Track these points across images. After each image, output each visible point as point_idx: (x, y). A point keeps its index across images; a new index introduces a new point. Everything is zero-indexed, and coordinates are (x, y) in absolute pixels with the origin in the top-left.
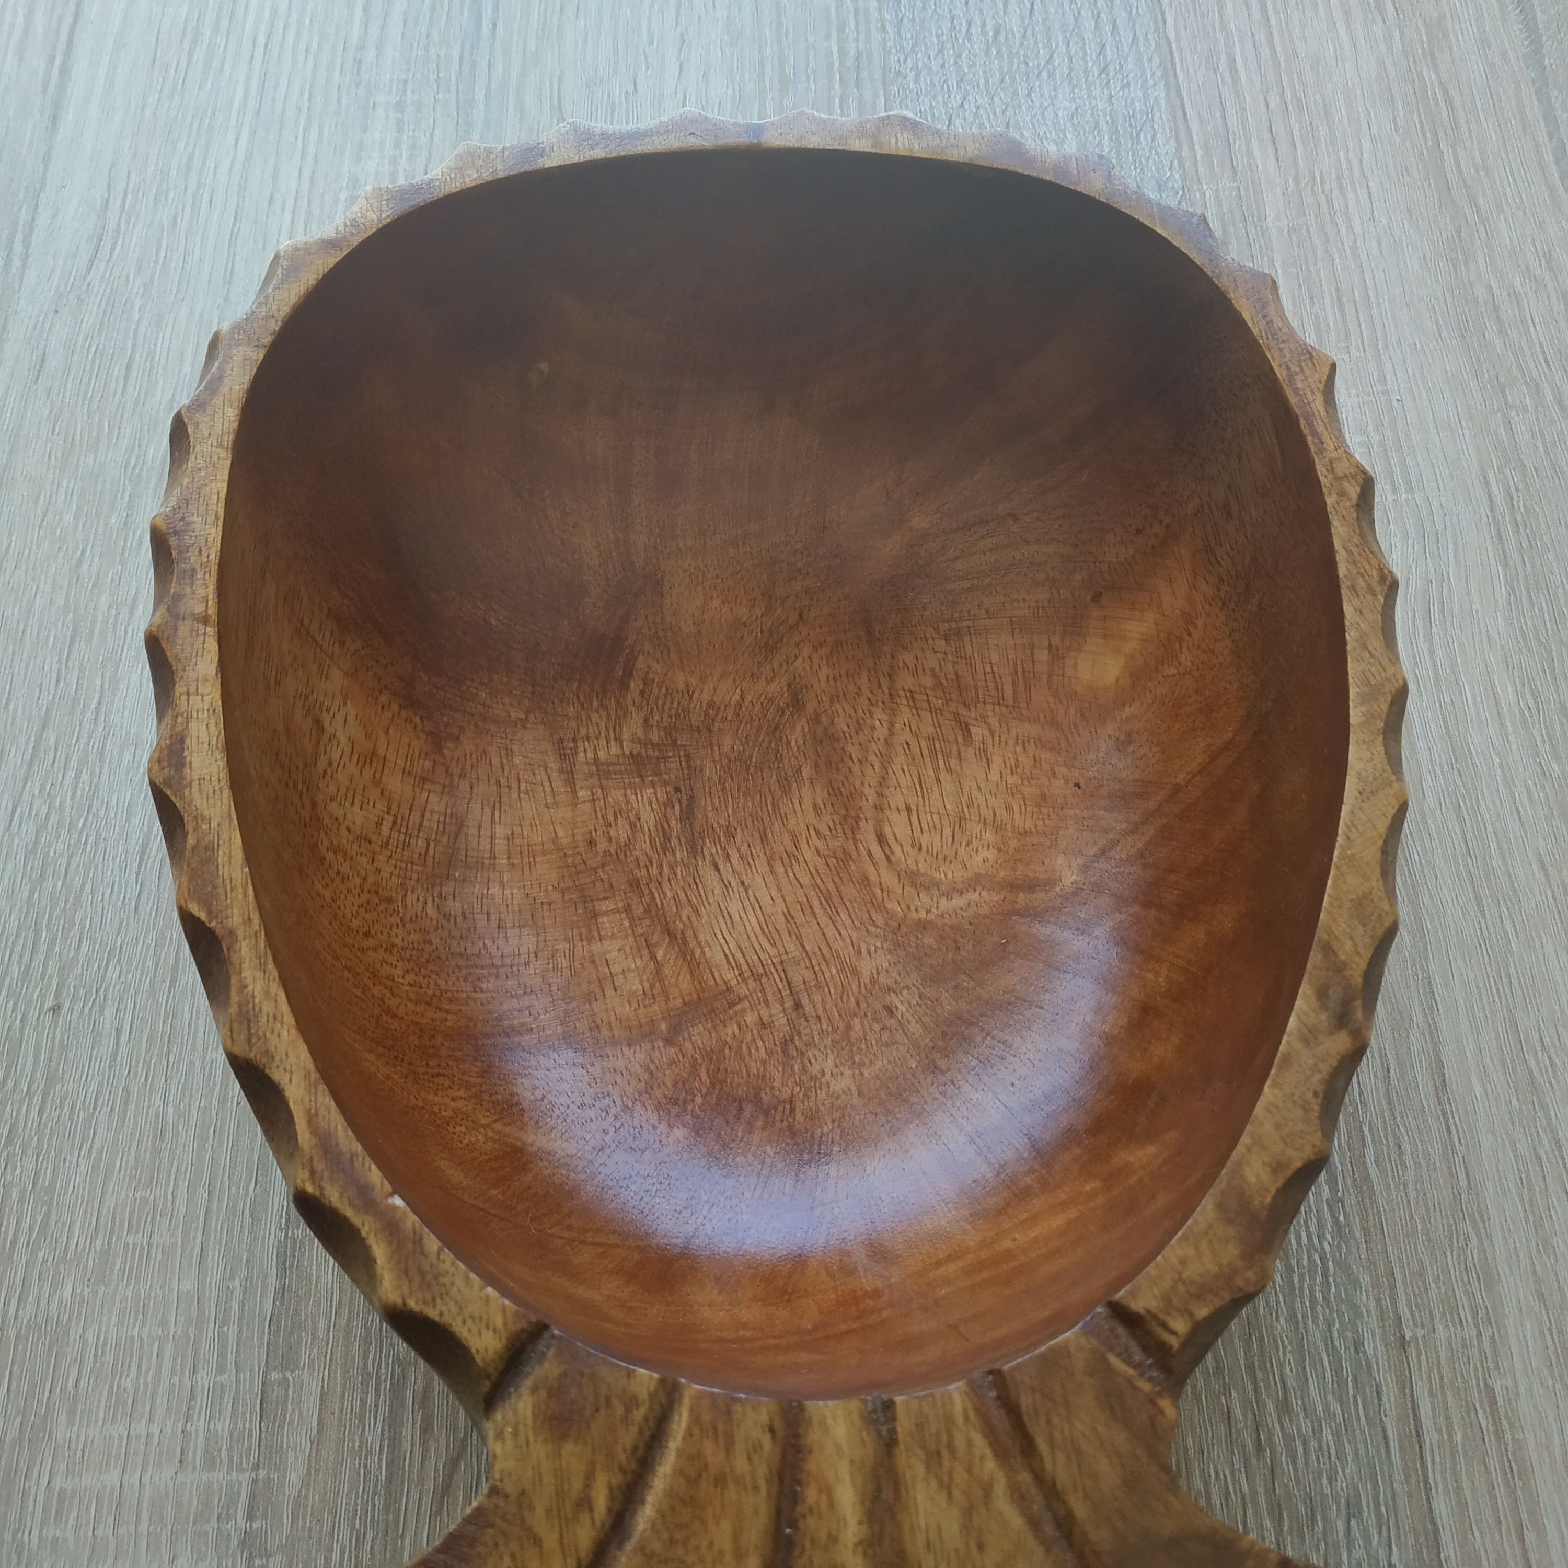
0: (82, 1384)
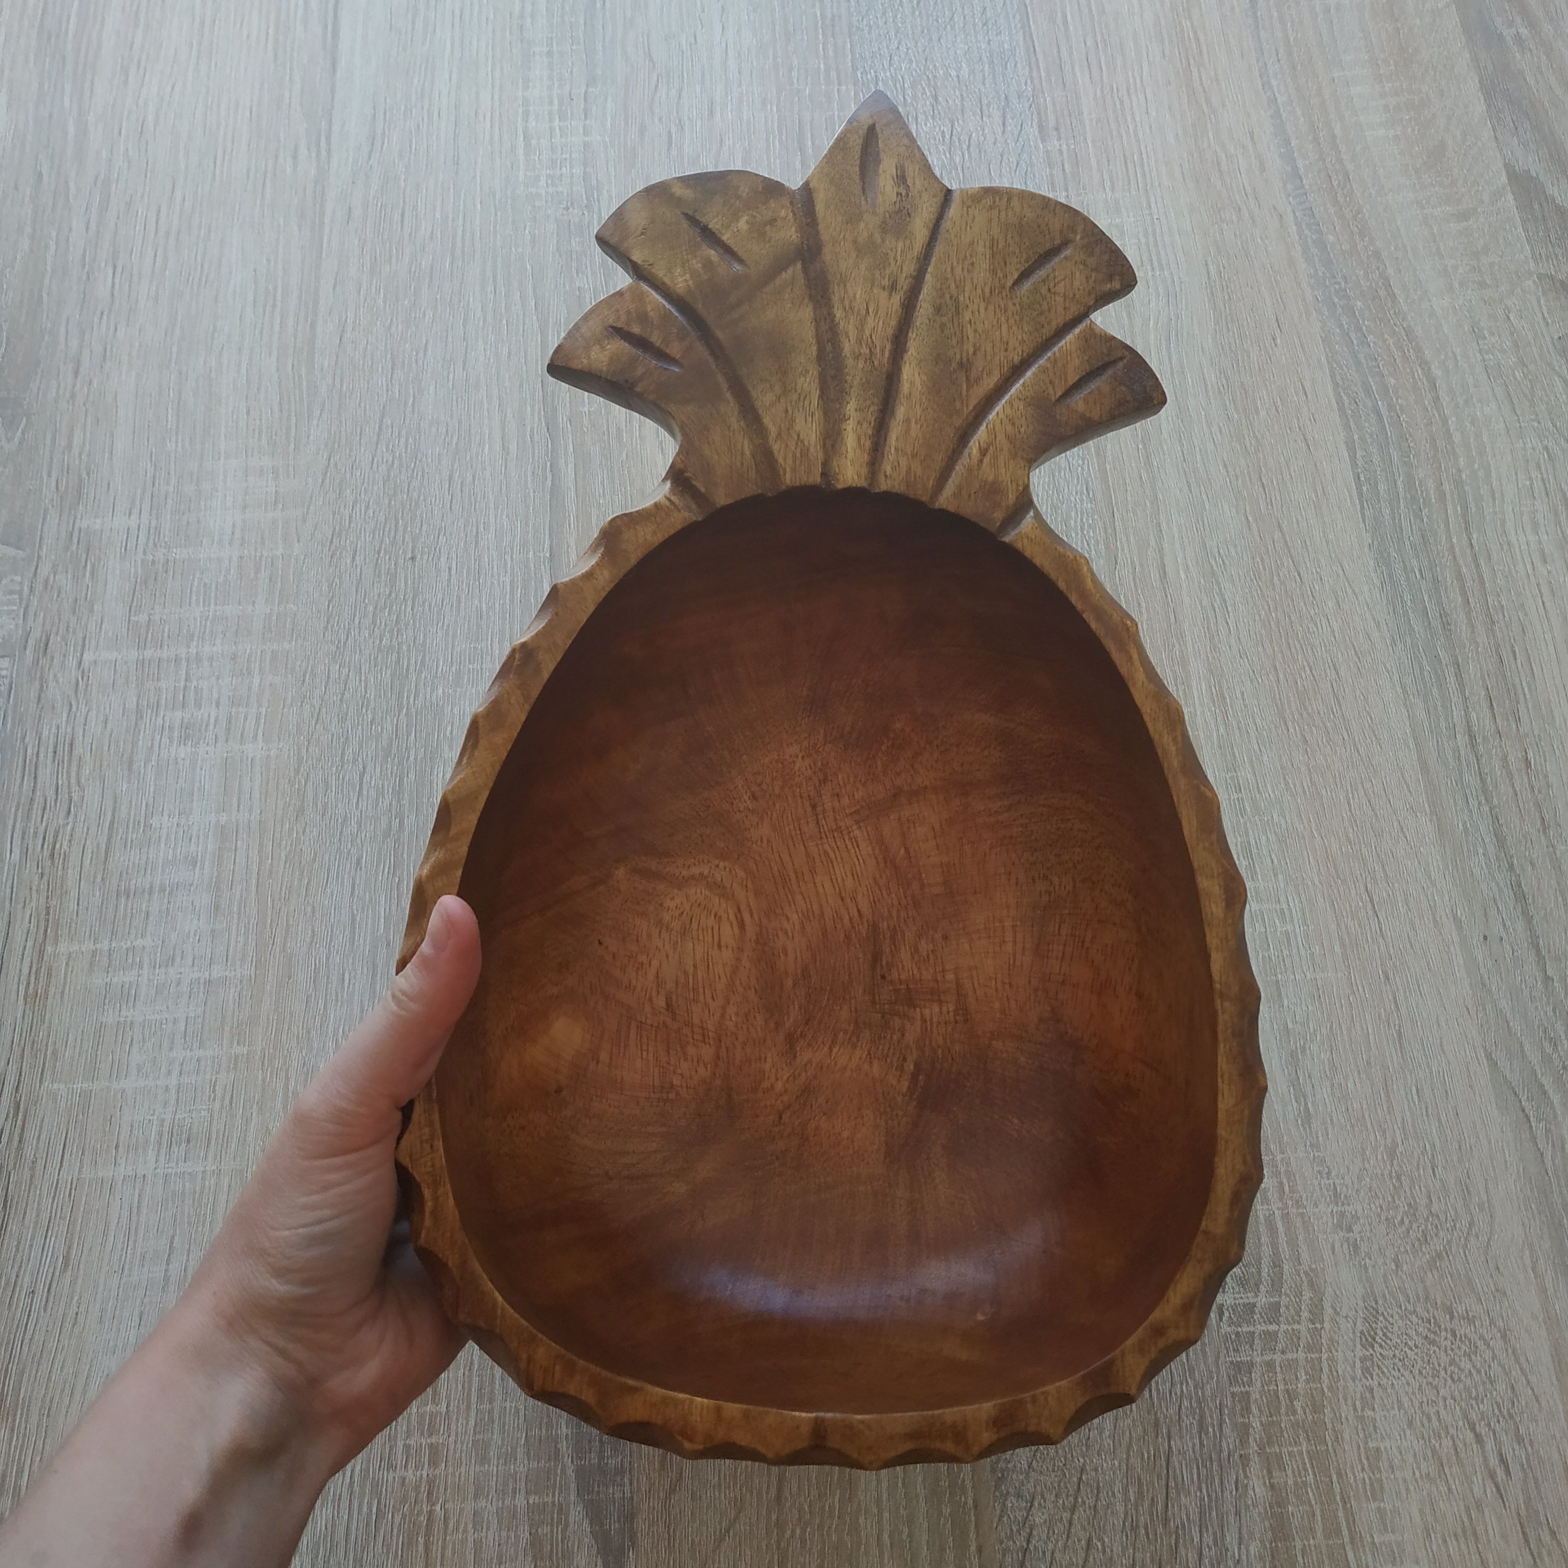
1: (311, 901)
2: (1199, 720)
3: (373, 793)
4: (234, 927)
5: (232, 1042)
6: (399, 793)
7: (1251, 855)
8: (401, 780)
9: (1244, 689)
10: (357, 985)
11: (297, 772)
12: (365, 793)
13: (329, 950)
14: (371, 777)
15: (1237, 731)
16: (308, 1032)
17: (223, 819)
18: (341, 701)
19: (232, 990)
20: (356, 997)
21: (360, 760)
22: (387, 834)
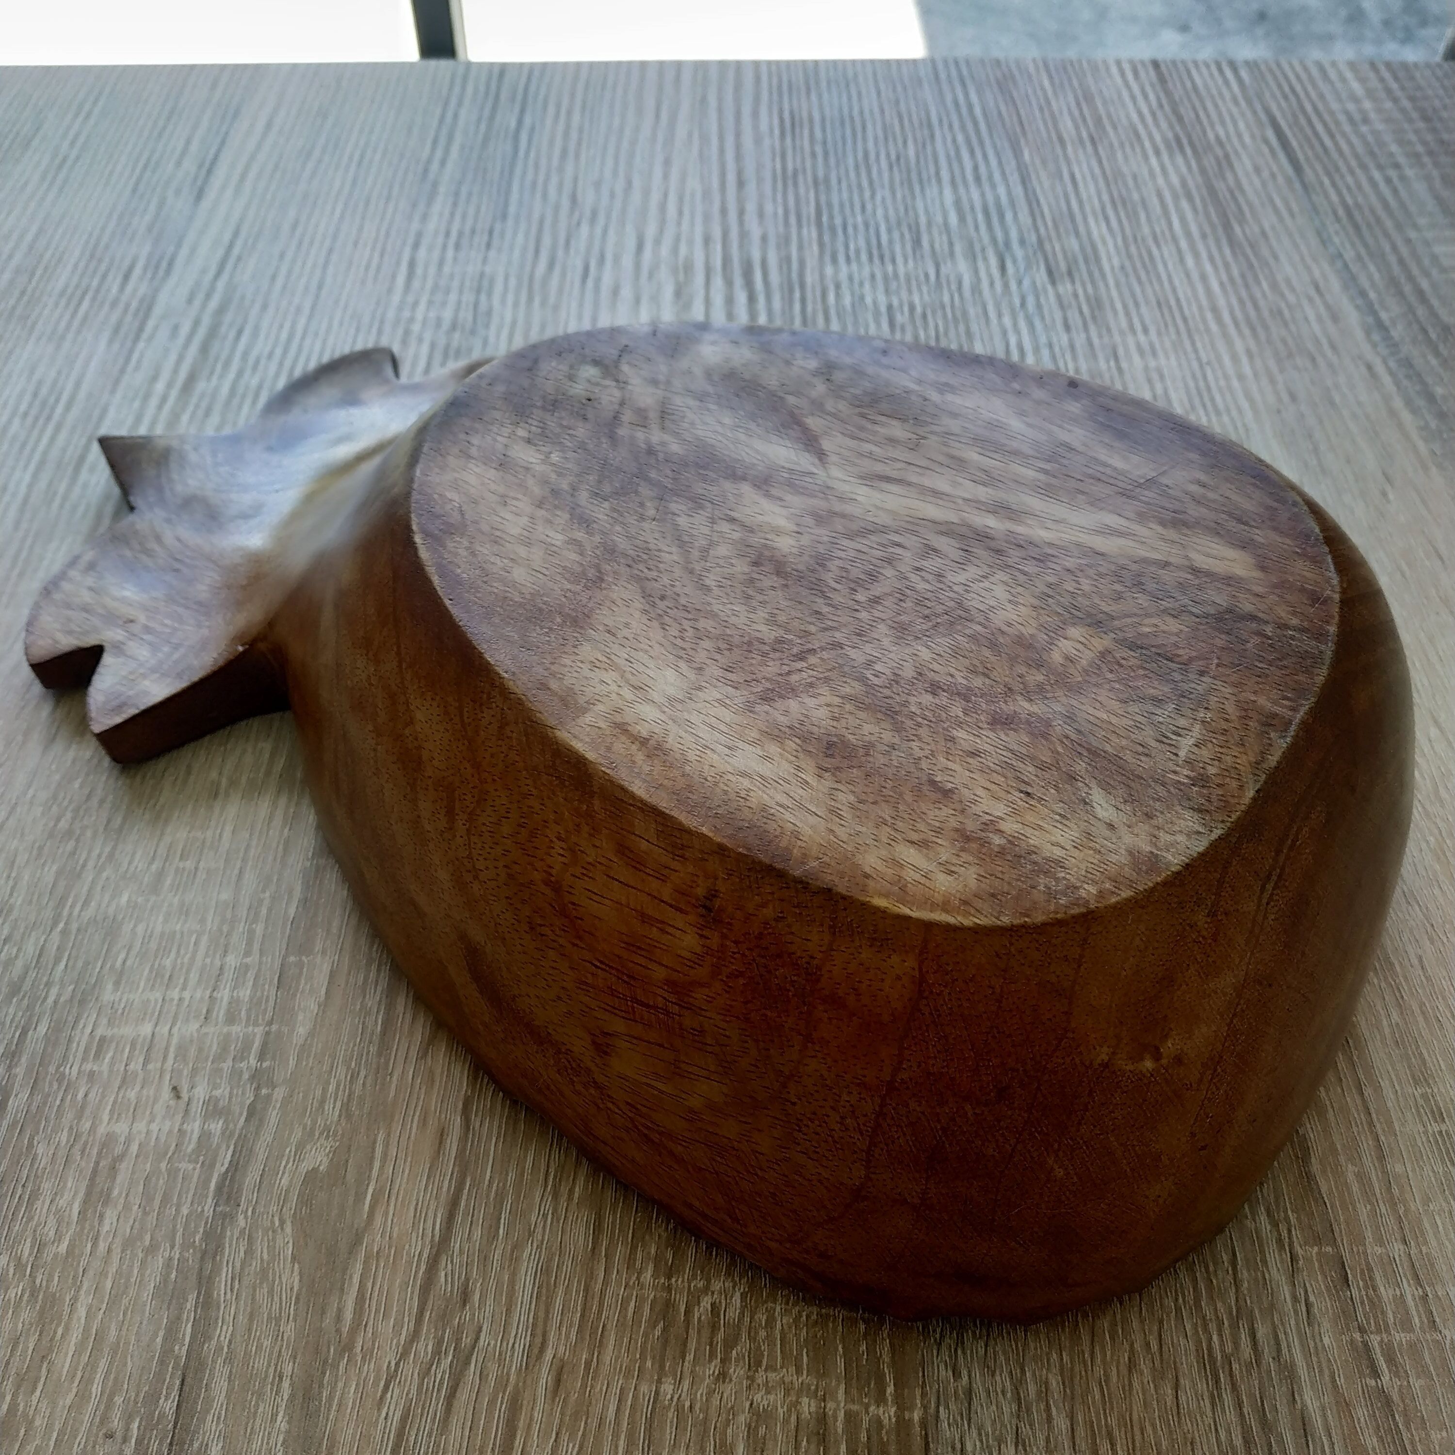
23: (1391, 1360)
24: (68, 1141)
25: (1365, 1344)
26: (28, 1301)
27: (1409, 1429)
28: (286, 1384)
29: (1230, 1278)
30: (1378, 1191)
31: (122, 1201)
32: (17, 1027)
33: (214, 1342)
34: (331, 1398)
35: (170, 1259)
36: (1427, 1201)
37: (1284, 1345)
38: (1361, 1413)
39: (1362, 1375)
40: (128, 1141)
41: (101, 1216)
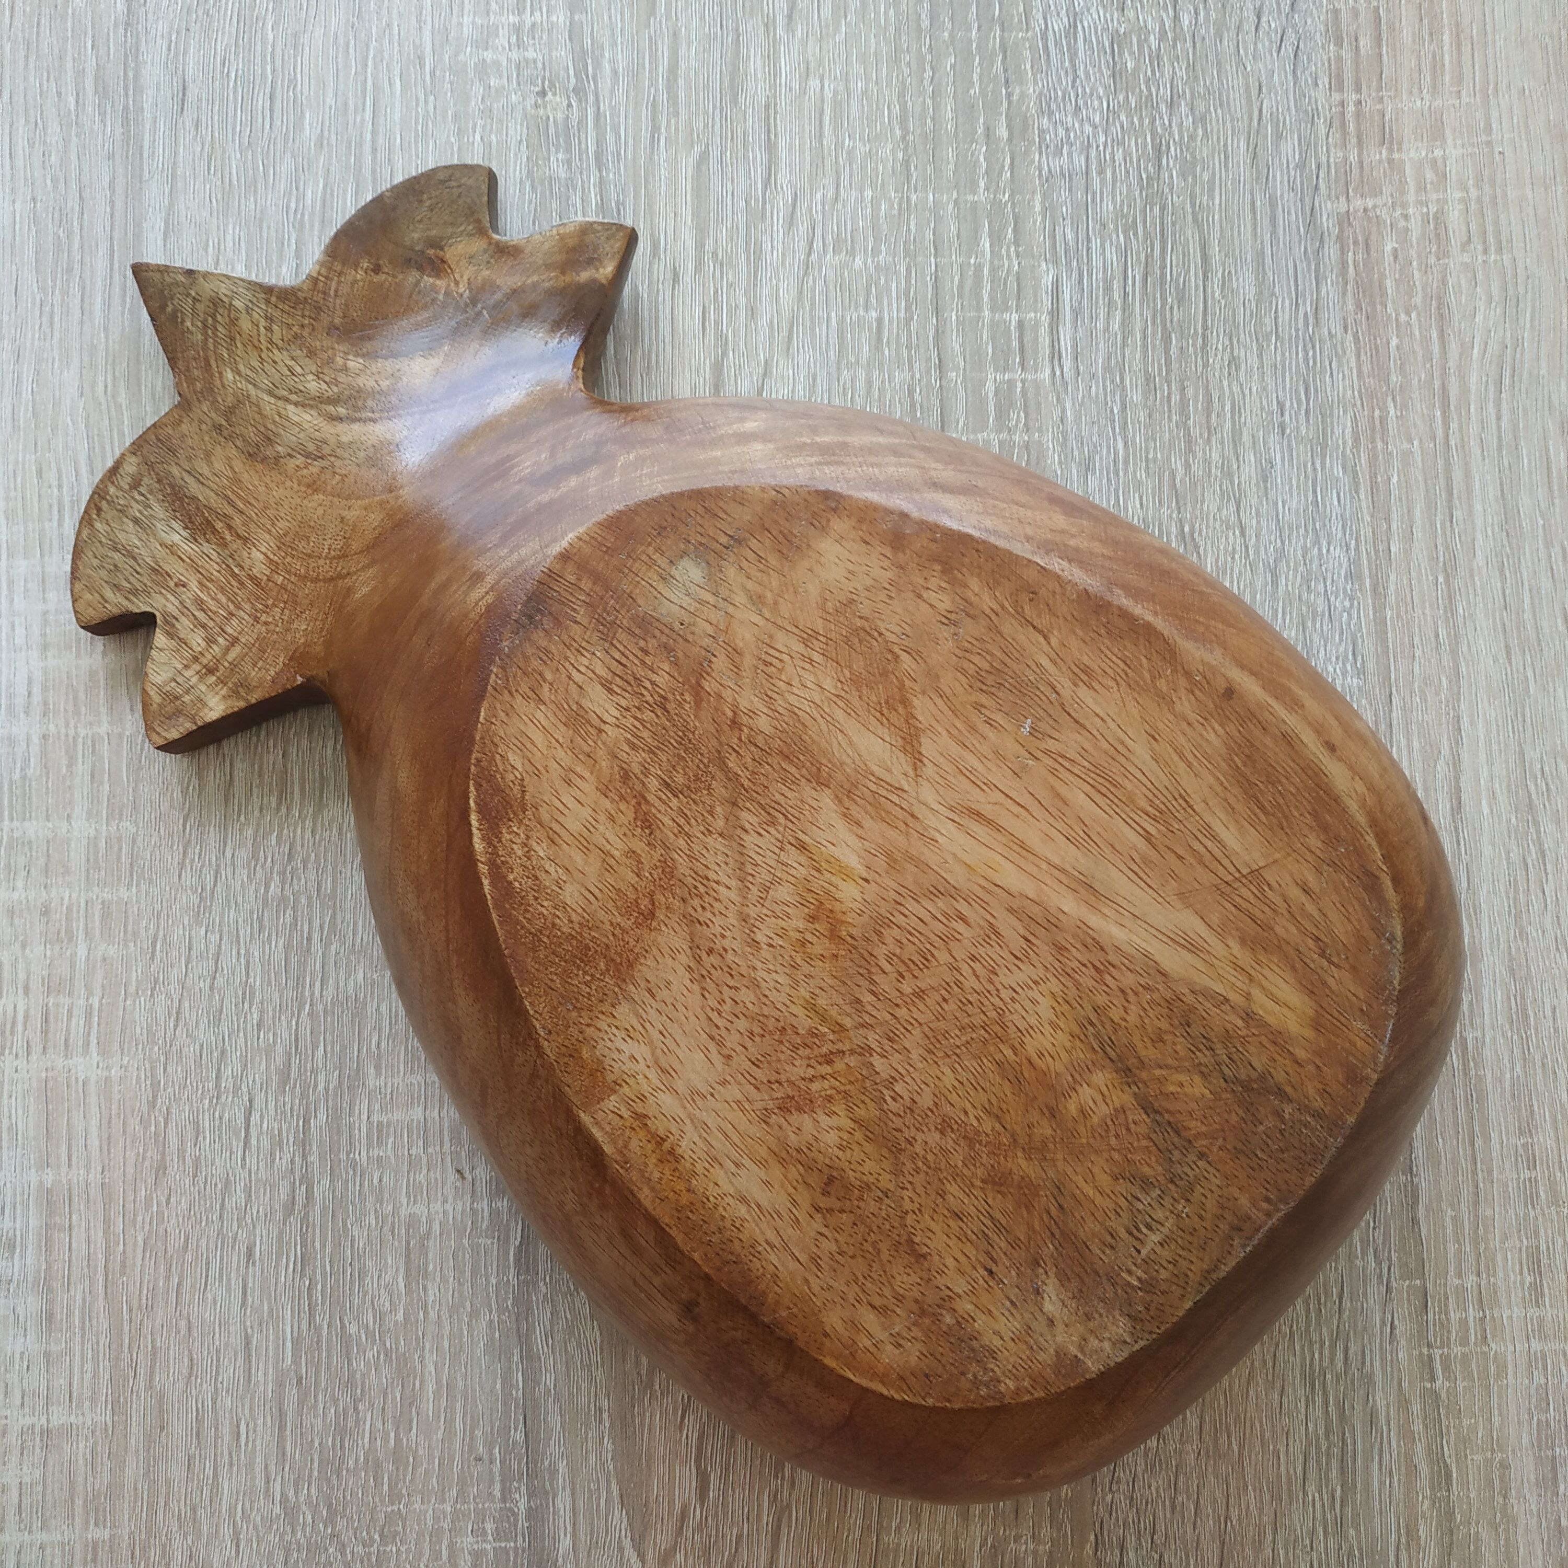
0: (383, 1045)
1: (185, 1312)
2: (1488, 1053)
3: (266, 1143)
4: (77, 1349)
5: (87, 1523)
6: (304, 1145)
7: (1539, 1266)
8: (306, 1122)
9: (1556, 1002)
10: (258, 1442)
11: (152, 1104)
12: (254, 1142)
13: (216, 1389)
14: (262, 1116)
15: (1539, 1071)
16: (194, 1509)
17: (49, 1178)
18: (211, 988)
19: (81, 1446)
20: (258, 1460)
21: (245, 1089)
22: (289, 1208)
23: (1446, 1368)
24: (377, 1223)
25: (1430, 1356)
26: (385, 1361)
27: (1447, 1418)
28: (605, 1416)
29: (1336, 1307)
30: (1467, 1231)
31: (438, 1274)
32: (298, 1116)
33: (542, 1386)
34: (642, 1425)
35: (491, 1321)
36: (1505, 1238)
37: (1368, 1359)
38: (1416, 1408)
39: (1422, 1379)
40: (430, 1221)
41: (425, 1289)
